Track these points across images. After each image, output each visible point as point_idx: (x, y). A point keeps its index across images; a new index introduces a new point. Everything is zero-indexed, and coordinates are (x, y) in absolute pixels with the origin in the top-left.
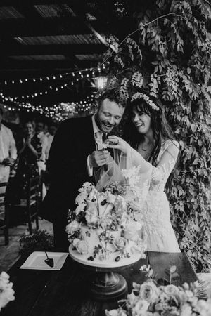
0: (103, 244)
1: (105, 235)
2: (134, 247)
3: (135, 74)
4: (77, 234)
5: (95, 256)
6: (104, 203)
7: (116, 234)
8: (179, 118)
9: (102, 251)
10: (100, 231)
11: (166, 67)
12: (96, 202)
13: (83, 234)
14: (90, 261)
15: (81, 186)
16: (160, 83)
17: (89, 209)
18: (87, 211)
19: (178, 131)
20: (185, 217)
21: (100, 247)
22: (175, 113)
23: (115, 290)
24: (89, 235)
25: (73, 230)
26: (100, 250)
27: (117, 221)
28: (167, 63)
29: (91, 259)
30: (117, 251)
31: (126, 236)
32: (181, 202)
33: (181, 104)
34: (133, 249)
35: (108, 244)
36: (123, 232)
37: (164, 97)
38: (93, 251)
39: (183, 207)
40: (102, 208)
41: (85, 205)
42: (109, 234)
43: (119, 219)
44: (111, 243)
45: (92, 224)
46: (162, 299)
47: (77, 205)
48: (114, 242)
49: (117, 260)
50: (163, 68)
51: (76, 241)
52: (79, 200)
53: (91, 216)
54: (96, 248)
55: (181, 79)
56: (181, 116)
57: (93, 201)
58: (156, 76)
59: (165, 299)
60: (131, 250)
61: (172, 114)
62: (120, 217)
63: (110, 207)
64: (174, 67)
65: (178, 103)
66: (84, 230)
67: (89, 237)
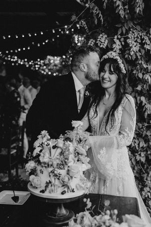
0: (53, 180)
1: (54, 172)
2: (79, 184)
3: (101, 35)
4: (33, 172)
5: (46, 189)
6: (54, 147)
7: (63, 172)
8: (140, 76)
9: (52, 186)
10: (50, 169)
11: (129, 28)
12: (49, 147)
13: (38, 172)
14: (41, 194)
15: (40, 134)
16: (123, 43)
17: (43, 152)
18: (41, 153)
19: (139, 88)
20: (147, 168)
21: (50, 182)
22: (137, 70)
24: (42, 172)
25: (30, 168)
26: (50, 185)
27: (65, 162)
28: (131, 25)
29: (43, 191)
30: (63, 186)
31: (71, 174)
32: (142, 153)
33: (143, 63)
34: (78, 186)
35: (56, 180)
36: (68, 170)
37: (126, 56)
38: (45, 185)
39: (145, 158)
40: (53, 151)
41: (40, 148)
42: (58, 171)
43: (66, 161)
45: (45, 163)
46: (93, 225)
47: (35, 148)
48: (60, 178)
49: (63, 193)
50: (126, 30)
51: (32, 177)
53: (44, 156)
54: (47, 183)
55: (142, 40)
56: (143, 74)
57: (47, 145)
58: (119, 37)
59: (96, 225)
60: (76, 187)
61: (134, 72)
62: (67, 159)
63: (59, 151)
64: (138, 28)
65: (140, 62)
66: (39, 168)
67: (42, 173)
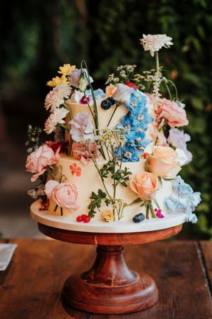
0: (108, 186)
1: (112, 169)
2: (170, 198)
5: (92, 214)
6: (108, 104)
7: (134, 168)
9: (107, 202)
10: (101, 162)
12: (91, 103)
13: (66, 171)
14: (82, 224)
15: (55, 74)
17: (77, 117)
18: (72, 122)
21: (102, 195)
23: (133, 291)
24: (77, 171)
25: (44, 162)
26: (103, 201)
27: (136, 143)
29: (84, 219)
34: (170, 203)
35: (119, 187)
36: (148, 163)
38: (88, 202)
40: (103, 115)
42: (121, 166)
43: (139, 139)
44: (124, 185)
45: (84, 146)
48: (130, 183)
49: (136, 220)
51: (50, 186)
52: (54, 99)
53: (81, 130)
54: (93, 196)
57: (83, 101)
60: (166, 204)
62: (141, 135)
63: (121, 113)
66: (65, 163)
67: (78, 174)
